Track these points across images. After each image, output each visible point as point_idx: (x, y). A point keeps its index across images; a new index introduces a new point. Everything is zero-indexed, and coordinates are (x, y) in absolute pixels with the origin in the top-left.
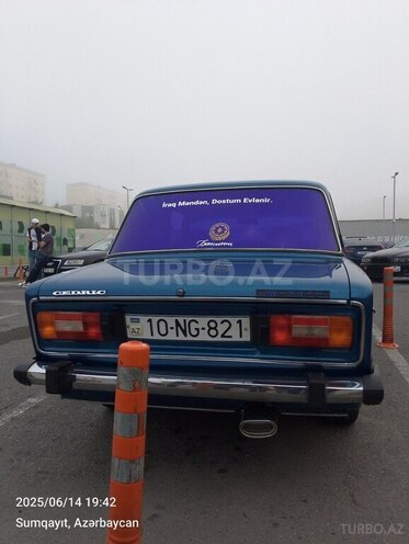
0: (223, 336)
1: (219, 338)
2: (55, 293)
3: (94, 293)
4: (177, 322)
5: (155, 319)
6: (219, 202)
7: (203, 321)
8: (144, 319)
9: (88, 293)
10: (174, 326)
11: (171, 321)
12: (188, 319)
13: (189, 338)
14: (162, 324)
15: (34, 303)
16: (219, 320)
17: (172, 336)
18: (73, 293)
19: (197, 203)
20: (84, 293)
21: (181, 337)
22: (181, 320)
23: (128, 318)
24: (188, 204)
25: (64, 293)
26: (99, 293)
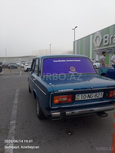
0: (98, 97)
1: (97, 98)
2: (59, 91)
3: (70, 90)
4: (88, 95)
5: (83, 95)
6: (69, 61)
7: (94, 94)
8: (80, 95)
9: (69, 90)
10: (87, 96)
11: (87, 95)
12: (91, 94)
13: (90, 98)
14: (85, 96)
15: (52, 94)
16: (97, 93)
17: (86, 99)
18: (65, 90)
19: (63, 61)
20: (67, 90)
21: (89, 99)
22: (89, 94)
23: (76, 95)
24: (60, 61)
25: (62, 91)
26: (72, 90)
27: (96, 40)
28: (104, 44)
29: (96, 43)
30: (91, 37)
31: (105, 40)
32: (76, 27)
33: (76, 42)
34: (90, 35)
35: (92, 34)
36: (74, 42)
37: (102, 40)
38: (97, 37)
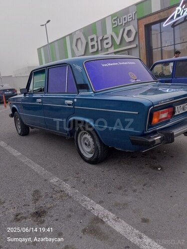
2: (159, 103)
4: (183, 106)
6: (122, 63)
10: (182, 108)
12: (185, 104)
13: (184, 111)
14: (180, 108)
15: (152, 109)
17: (181, 112)
18: (165, 101)
19: (114, 64)
25: (162, 102)
27: (76, 45)
28: (91, 50)
29: (78, 50)
30: (68, 39)
31: (90, 44)
32: (48, 21)
33: (42, 50)
34: (65, 37)
35: (69, 35)
36: (39, 49)
37: (87, 44)
38: (77, 40)
